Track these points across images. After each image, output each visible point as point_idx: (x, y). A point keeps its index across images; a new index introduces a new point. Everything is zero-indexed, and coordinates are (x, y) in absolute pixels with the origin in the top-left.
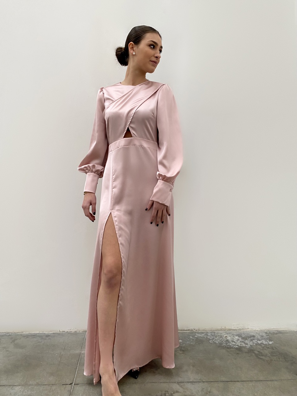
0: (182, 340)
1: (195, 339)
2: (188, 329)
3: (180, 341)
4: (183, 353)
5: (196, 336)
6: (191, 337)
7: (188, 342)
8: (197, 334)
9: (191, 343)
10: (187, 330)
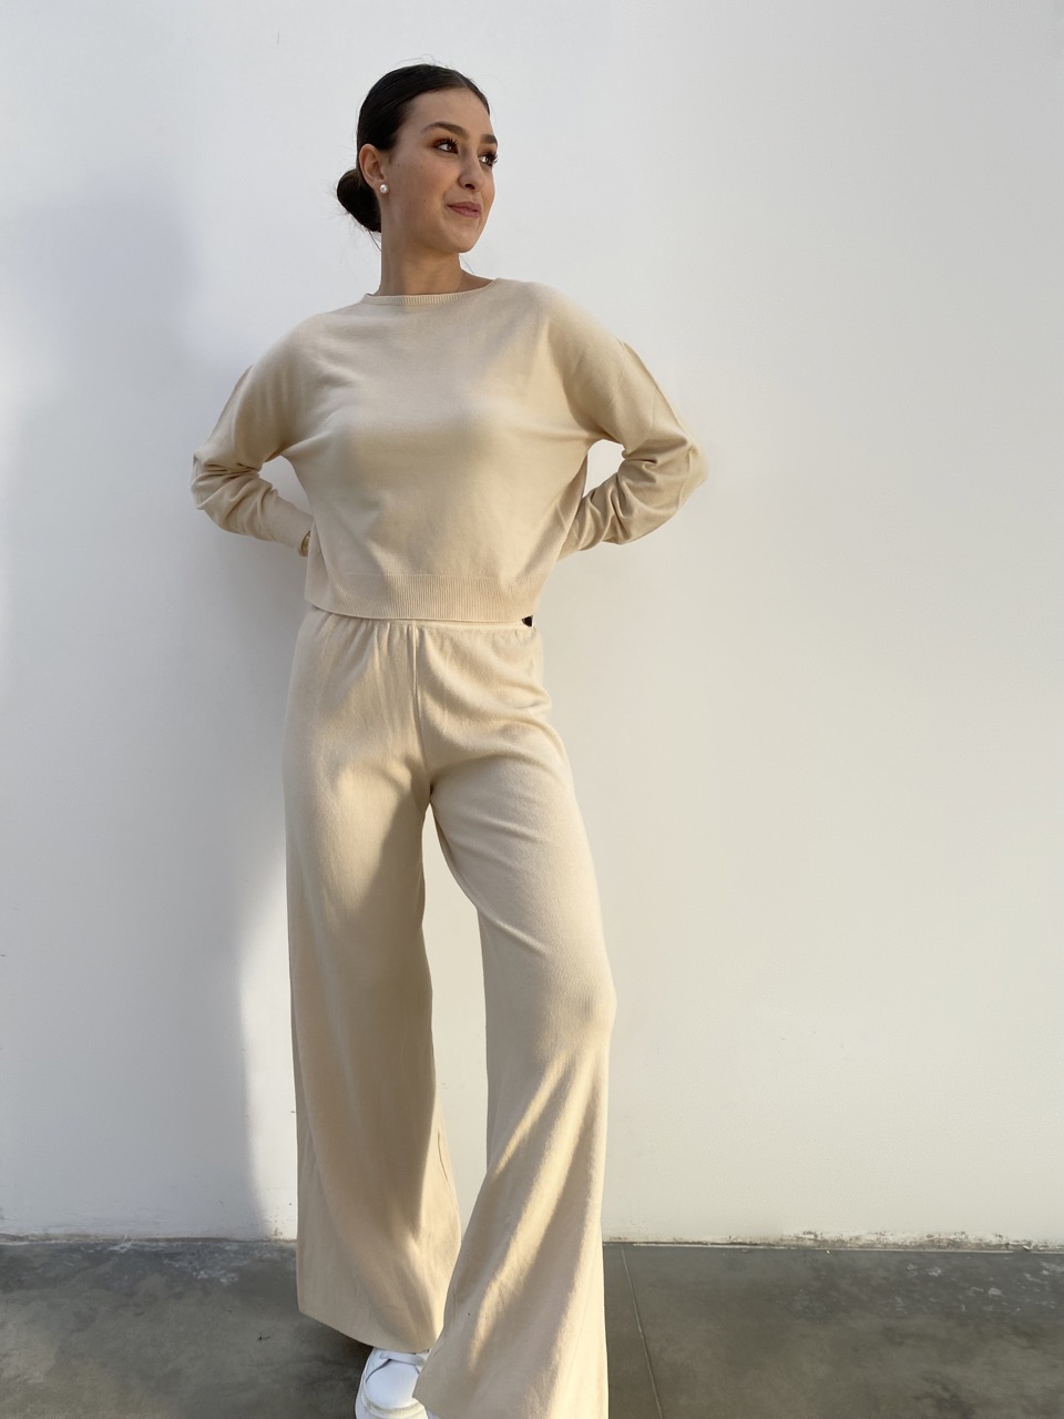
0: (998, 1287)
1: (1046, 1283)
2: (1004, 1241)
3: (993, 1291)
4: (1033, 1347)
5: (1045, 1273)
6: (1028, 1276)
7: (1027, 1300)
8: (1045, 1264)
9: (1045, 1303)
10: (999, 1246)
